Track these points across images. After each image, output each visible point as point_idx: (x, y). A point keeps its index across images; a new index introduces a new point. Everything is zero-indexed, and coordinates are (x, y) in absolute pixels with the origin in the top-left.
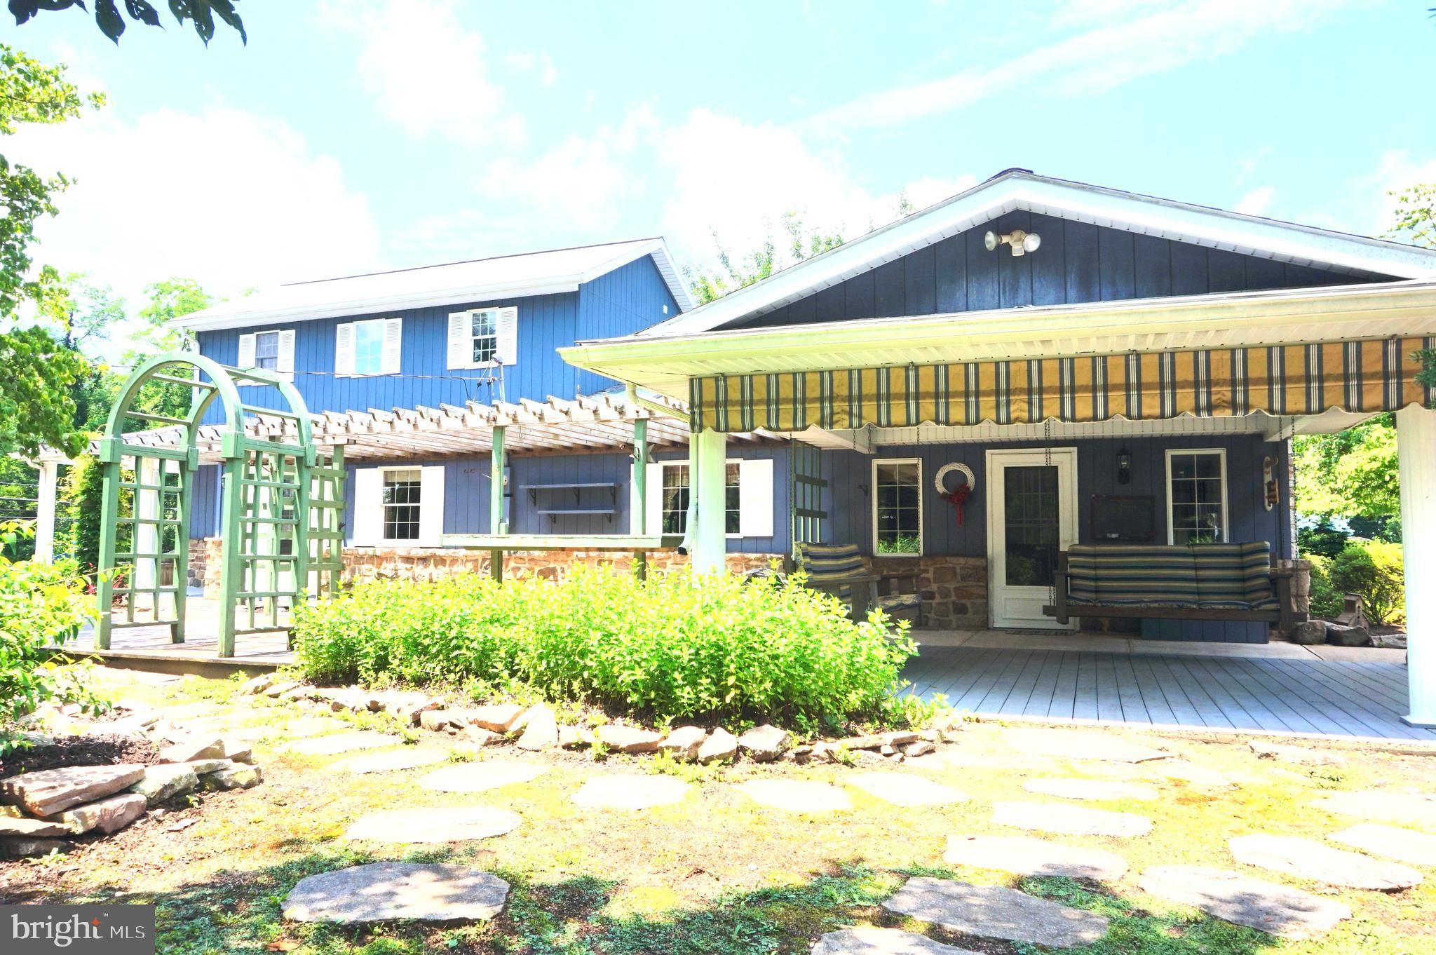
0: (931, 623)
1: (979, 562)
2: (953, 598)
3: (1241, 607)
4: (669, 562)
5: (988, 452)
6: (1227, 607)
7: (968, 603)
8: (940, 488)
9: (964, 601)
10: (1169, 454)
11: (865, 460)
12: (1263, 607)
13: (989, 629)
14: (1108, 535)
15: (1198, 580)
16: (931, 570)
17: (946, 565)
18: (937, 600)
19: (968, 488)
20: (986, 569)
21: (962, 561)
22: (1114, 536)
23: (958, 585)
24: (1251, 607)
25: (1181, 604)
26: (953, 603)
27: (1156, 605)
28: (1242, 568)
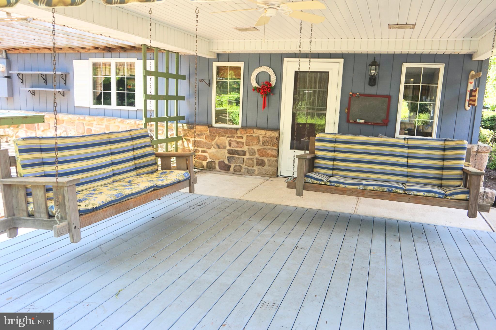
0: (243, 170)
1: (275, 134)
2: (257, 156)
3: (437, 195)
4: (95, 123)
5: (285, 60)
6: (427, 194)
7: (265, 159)
8: (254, 84)
9: (263, 158)
10: (405, 66)
11: (209, 62)
12: (456, 197)
13: (277, 176)
14: (358, 121)
15: (408, 166)
16: (245, 137)
17: (254, 135)
18: (248, 156)
19: (270, 85)
20: (278, 139)
21: (263, 132)
22: (362, 121)
23: (260, 148)
24: (446, 196)
25: (390, 189)
26: (257, 159)
27: (371, 188)
28: (443, 159)
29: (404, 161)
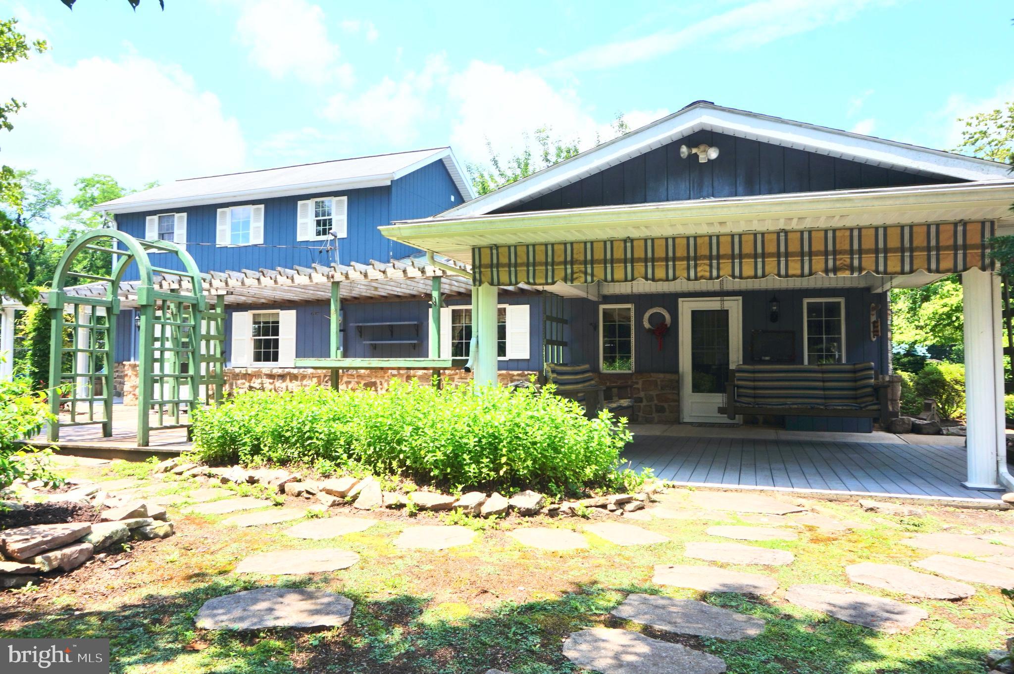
0: (640, 419)
1: (674, 377)
2: (656, 402)
3: (854, 408)
4: (457, 377)
5: (680, 300)
6: (845, 407)
7: (666, 405)
8: (647, 325)
9: (662, 404)
10: (806, 301)
11: (595, 305)
12: (869, 408)
13: (680, 423)
14: (763, 358)
15: (824, 389)
16: (640, 382)
17: (651, 379)
18: (645, 403)
19: (666, 325)
20: (678, 382)
21: (661, 376)
22: (767, 358)
23: (658, 393)
24: (861, 408)
25: (812, 405)
26: (656, 405)
27: (796, 406)
28: (855, 381)
29: (820, 384)
